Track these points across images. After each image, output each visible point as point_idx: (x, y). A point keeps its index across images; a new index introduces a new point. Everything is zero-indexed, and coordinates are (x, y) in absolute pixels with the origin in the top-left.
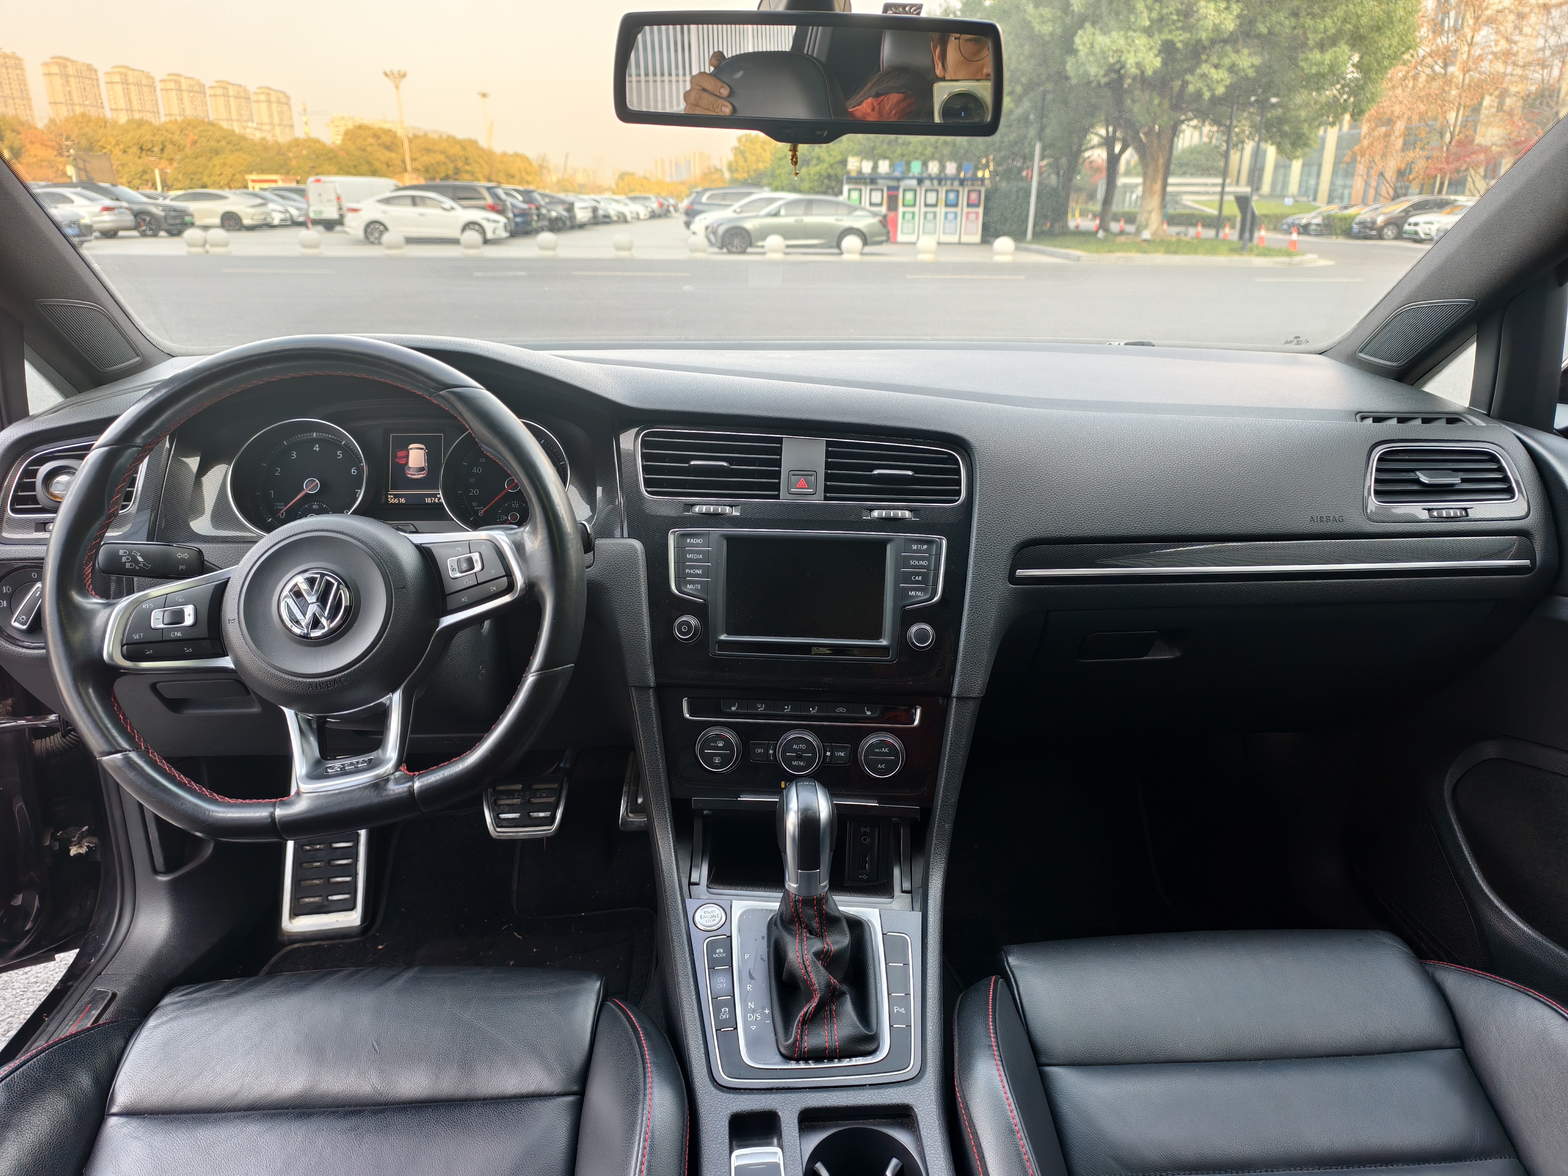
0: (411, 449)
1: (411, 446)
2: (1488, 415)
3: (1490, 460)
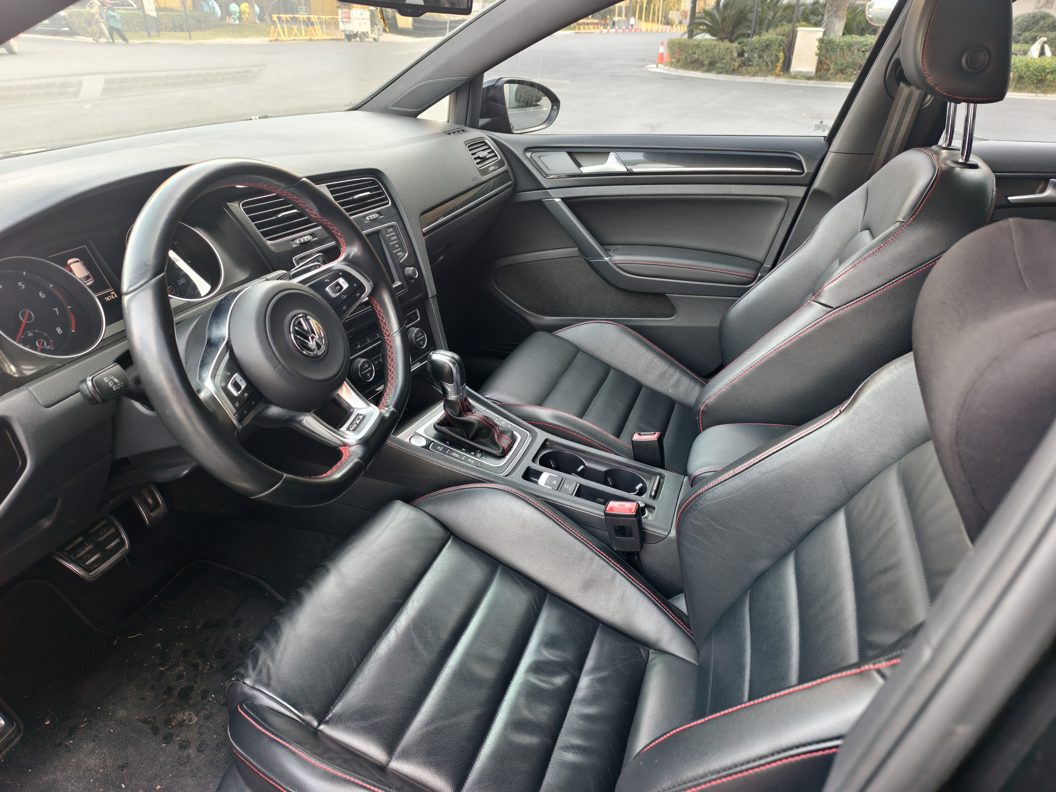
0: (70, 264)
1: (69, 262)
2: (468, 126)
3: (486, 144)
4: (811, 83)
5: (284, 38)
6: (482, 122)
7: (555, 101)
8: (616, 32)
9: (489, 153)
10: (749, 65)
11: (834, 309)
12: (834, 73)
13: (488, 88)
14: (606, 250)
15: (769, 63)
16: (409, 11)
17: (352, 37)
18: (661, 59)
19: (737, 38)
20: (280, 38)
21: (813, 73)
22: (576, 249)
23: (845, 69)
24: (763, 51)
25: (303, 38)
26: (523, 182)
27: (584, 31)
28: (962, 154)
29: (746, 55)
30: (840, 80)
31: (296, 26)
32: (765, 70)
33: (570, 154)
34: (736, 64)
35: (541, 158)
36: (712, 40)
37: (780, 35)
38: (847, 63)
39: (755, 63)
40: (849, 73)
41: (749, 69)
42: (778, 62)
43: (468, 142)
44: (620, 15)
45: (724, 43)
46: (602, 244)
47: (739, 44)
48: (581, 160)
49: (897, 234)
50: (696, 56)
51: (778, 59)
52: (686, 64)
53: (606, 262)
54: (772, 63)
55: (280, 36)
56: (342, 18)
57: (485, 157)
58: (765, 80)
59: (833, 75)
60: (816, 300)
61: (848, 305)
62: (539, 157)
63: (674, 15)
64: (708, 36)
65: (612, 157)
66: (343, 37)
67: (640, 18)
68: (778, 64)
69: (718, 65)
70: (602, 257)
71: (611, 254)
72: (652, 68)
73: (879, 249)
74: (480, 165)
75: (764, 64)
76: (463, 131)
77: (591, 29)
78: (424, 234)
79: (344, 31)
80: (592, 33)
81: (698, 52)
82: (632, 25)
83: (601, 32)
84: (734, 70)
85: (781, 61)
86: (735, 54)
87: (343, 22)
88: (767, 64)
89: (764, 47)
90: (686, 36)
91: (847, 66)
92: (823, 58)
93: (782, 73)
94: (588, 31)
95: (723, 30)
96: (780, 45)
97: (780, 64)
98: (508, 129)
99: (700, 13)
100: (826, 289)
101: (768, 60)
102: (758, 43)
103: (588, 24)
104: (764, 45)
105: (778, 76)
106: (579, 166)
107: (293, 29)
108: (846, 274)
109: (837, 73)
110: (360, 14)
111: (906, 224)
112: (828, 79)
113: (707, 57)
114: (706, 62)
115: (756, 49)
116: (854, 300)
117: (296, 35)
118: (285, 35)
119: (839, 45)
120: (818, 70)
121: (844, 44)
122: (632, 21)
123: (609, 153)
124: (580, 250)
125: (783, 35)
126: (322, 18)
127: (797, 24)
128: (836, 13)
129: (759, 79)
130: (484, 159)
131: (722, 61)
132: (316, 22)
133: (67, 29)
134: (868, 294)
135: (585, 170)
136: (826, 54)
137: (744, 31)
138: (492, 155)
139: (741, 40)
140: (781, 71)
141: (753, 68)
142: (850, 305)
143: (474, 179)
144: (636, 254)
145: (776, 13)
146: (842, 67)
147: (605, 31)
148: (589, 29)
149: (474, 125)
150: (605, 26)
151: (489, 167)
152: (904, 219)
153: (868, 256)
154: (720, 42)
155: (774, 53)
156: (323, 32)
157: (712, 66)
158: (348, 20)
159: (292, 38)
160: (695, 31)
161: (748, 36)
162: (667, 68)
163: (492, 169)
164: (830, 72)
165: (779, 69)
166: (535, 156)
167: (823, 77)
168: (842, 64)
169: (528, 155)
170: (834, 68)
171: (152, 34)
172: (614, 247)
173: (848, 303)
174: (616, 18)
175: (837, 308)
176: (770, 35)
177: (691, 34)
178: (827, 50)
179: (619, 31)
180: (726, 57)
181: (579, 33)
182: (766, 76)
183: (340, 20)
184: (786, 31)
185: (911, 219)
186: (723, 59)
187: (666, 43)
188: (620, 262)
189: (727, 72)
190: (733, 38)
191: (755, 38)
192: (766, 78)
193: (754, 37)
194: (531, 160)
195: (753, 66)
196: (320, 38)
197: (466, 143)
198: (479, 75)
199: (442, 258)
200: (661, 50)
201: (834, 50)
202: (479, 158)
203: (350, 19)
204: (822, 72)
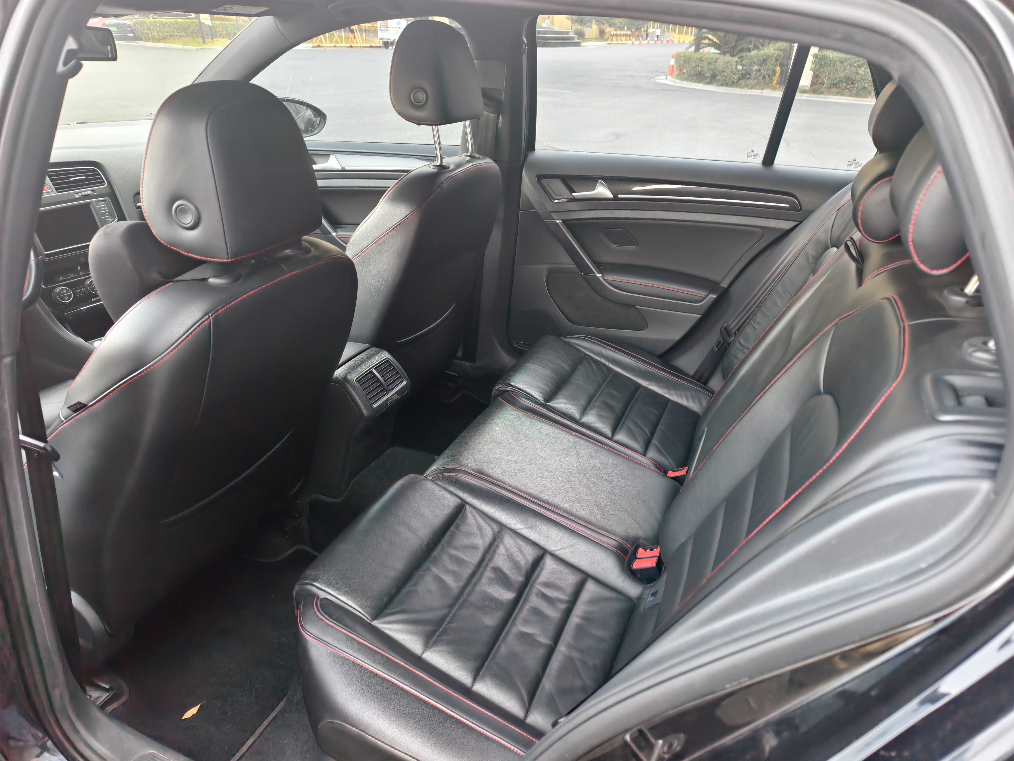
5: (325, 45)
8: (648, 43)
10: (748, 79)
12: (827, 87)
15: (767, 77)
17: (389, 45)
18: (670, 71)
19: (738, 52)
20: (321, 45)
21: (808, 87)
23: (838, 83)
24: (761, 64)
25: (344, 45)
27: (616, 42)
30: (833, 94)
31: (338, 33)
32: (762, 83)
34: (736, 77)
36: (716, 53)
37: (778, 50)
38: (840, 78)
39: (753, 76)
40: (843, 87)
41: (748, 82)
42: (775, 76)
45: (725, 57)
47: (739, 58)
50: (700, 69)
51: (774, 72)
52: (690, 76)
54: (769, 76)
55: (322, 43)
56: (380, 27)
58: (762, 93)
59: (827, 89)
64: (713, 50)
65: (332, 157)
66: (381, 45)
68: (774, 78)
69: (719, 78)
72: (662, 79)
75: (761, 78)
79: (382, 39)
80: (624, 44)
81: (701, 65)
83: (633, 43)
84: (733, 82)
85: (777, 75)
87: (381, 30)
88: (764, 77)
89: (762, 62)
90: (693, 49)
91: (840, 81)
92: (818, 73)
93: (778, 86)
94: (620, 42)
95: (726, 44)
96: (777, 60)
97: (776, 78)
101: (765, 73)
102: (756, 57)
103: (620, 35)
104: (762, 59)
105: (775, 89)
107: (335, 36)
109: (830, 87)
110: (397, 23)
112: (822, 93)
113: (709, 70)
114: (708, 75)
115: (754, 63)
117: (337, 42)
118: (326, 42)
119: (833, 61)
120: (813, 84)
121: (837, 59)
125: (780, 50)
126: (362, 26)
129: (756, 92)
131: (723, 74)
132: (356, 29)
133: (132, 35)
136: (820, 69)
137: (745, 46)
139: (742, 53)
140: (777, 84)
141: (751, 81)
146: (835, 82)
147: (637, 42)
148: (621, 40)
150: (637, 38)
154: (722, 55)
155: (770, 67)
156: (362, 39)
157: (713, 79)
158: (385, 29)
159: (332, 45)
160: (701, 46)
161: (749, 50)
162: (673, 79)
164: (824, 86)
165: (775, 82)
167: (817, 90)
168: (835, 79)
170: (828, 82)
171: (207, 40)
176: (768, 50)
177: (698, 49)
178: (821, 65)
179: (651, 42)
180: (726, 70)
181: (611, 44)
182: (763, 89)
183: (378, 28)
184: (784, 47)
186: (723, 72)
187: (676, 56)
189: (727, 85)
190: (735, 52)
192: (763, 91)
193: (753, 52)
195: (752, 79)
196: (359, 45)
200: (672, 62)
201: (827, 65)
203: (388, 27)
204: (818, 86)
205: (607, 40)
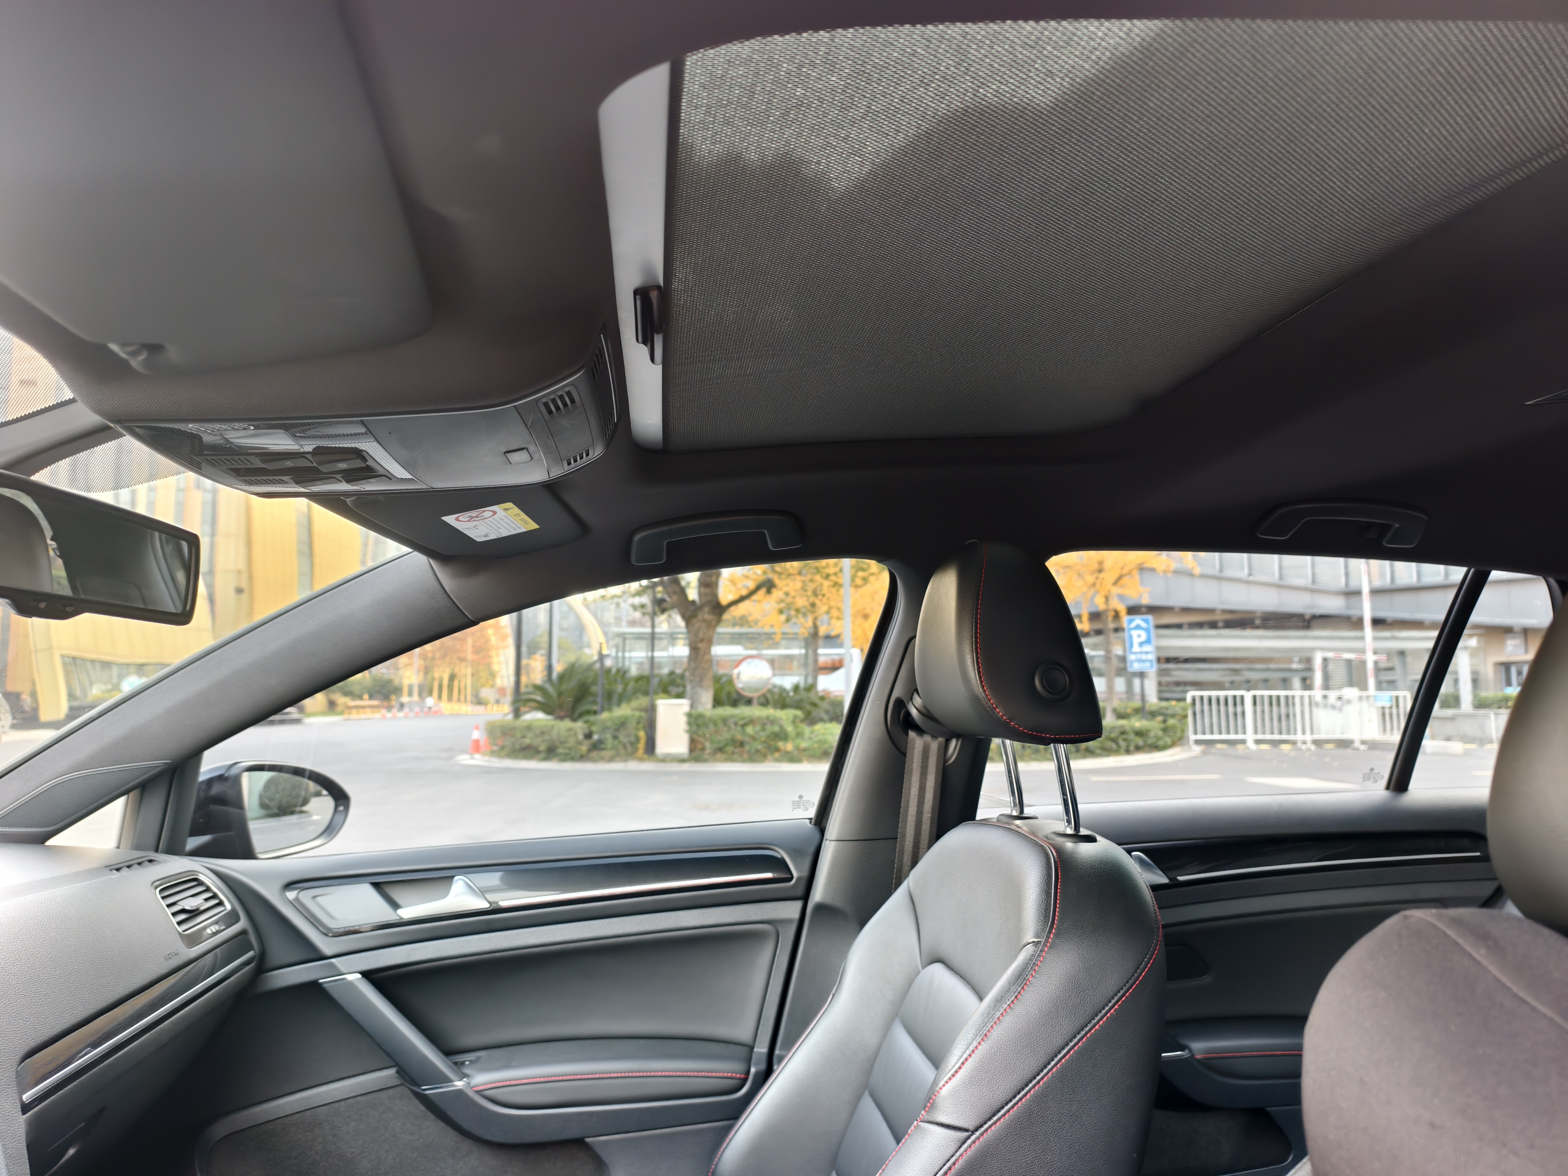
2: (161, 853)
3: (200, 883)
4: (686, 767)
6: (193, 843)
7: (340, 797)
8: (406, 716)
9: (206, 900)
10: (602, 749)
11: (973, 1132)
12: (712, 753)
13: (210, 782)
14: (456, 1063)
15: (628, 745)
16: (42, 605)
18: (476, 747)
19: (581, 715)
21: (685, 755)
22: (392, 1071)
23: (724, 747)
24: (617, 730)
26: (279, 950)
27: (357, 717)
28: (1069, 822)
29: (596, 737)
30: (721, 761)
32: (623, 754)
33: (376, 885)
34: (584, 749)
35: (318, 899)
36: (548, 719)
37: (635, 710)
38: (724, 740)
39: (609, 746)
40: (731, 752)
41: (602, 753)
42: (639, 743)
43: (158, 883)
44: (410, 694)
45: (564, 723)
46: (448, 1052)
47: (586, 722)
48: (397, 894)
49: (1037, 965)
50: (527, 741)
51: (638, 739)
52: (515, 751)
53: (460, 1093)
54: (631, 744)
57: (198, 909)
59: (712, 755)
60: (932, 1119)
61: (995, 1118)
62: (314, 897)
63: (486, 693)
64: (540, 715)
65: (459, 883)
67: (440, 697)
68: (639, 746)
69: (560, 750)
70: (451, 1081)
71: (467, 1071)
72: (465, 759)
73: (1016, 997)
74: (185, 926)
75: (621, 747)
76: (150, 861)
77: (368, 714)
78: (25, 1108)
80: (369, 718)
81: (530, 735)
82: (430, 708)
83: (383, 717)
84: (581, 756)
85: (642, 741)
86: (581, 737)
88: (625, 746)
89: (619, 726)
90: (510, 717)
91: (726, 744)
92: (695, 736)
93: (646, 756)
94: (364, 716)
95: (561, 706)
96: (638, 723)
97: (641, 746)
98: (248, 853)
99: (527, 686)
100: (944, 1092)
101: (625, 741)
102: (609, 721)
103: (362, 707)
104: (618, 723)
105: (641, 760)
106: (395, 906)
108: (974, 1055)
109: (715, 753)
111: (1045, 945)
112: (706, 761)
113: (543, 742)
114: (542, 748)
115: (608, 728)
116: (1003, 1108)
119: (712, 720)
120: (692, 750)
121: (716, 717)
122: (430, 701)
123: (453, 877)
124: (402, 1072)
125: (640, 711)
127: (655, 697)
128: (700, 683)
129: (617, 766)
130: (194, 913)
131: (565, 746)
134: (1025, 1091)
135: (406, 913)
136: (698, 731)
137: (588, 707)
138: (214, 902)
139: (586, 718)
140: (644, 753)
141: (607, 752)
142: (999, 1119)
143: (168, 958)
144: (520, 1066)
145: (626, 685)
146: (719, 745)
147: (389, 715)
148: (364, 714)
149: (175, 849)
150: (389, 708)
151: (205, 928)
152: (1037, 936)
153: (1002, 1014)
154: (559, 721)
155: (632, 732)
157: (551, 753)
160: (523, 709)
161: (595, 713)
162: (486, 758)
163: (211, 930)
164: (707, 752)
165: (640, 751)
166: (306, 897)
167: (699, 758)
168: (719, 742)
169: (291, 895)
170: (711, 747)
172: (472, 1056)
173: (994, 1115)
174: (405, 699)
175: (976, 1130)
176: (623, 711)
177: (517, 713)
178: (698, 726)
179: (410, 715)
180: (569, 740)
181: (350, 719)
182: (626, 761)
184: (643, 706)
185: (1052, 936)
186: (564, 743)
187: (482, 726)
188: (489, 1086)
189: (573, 759)
190: (576, 716)
191: (605, 715)
192: (626, 764)
193: (603, 714)
194: (297, 905)
195: (607, 750)
197: (154, 885)
198: (194, 755)
199: (71, 1152)
200: (476, 735)
201: (706, 725)
202: (183, 911)
204: (697, 753)
205: (341, 713)
